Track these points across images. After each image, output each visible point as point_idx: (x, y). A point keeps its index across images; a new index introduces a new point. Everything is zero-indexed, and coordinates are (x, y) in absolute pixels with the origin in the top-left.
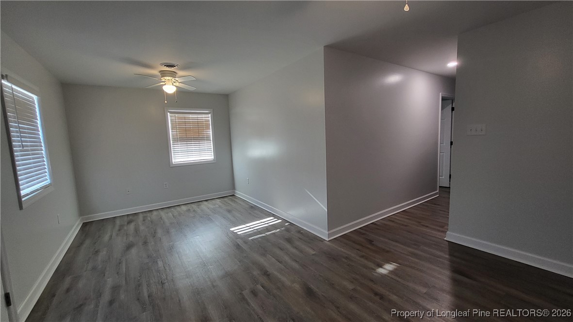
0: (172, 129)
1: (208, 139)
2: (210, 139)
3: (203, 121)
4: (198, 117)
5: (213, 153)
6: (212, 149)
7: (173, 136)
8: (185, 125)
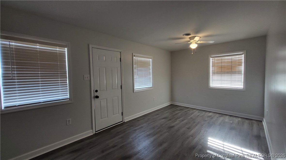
0: (212, 67)
1: (239, 73)
2: (242, 73)
3: (236, 60)
4: (232, 58)
5: (243, 84)
6: (243, 81)
7: (212, 71)
8: (222, 64)
